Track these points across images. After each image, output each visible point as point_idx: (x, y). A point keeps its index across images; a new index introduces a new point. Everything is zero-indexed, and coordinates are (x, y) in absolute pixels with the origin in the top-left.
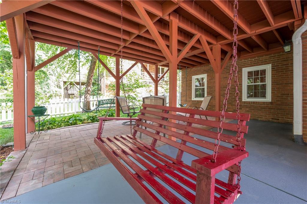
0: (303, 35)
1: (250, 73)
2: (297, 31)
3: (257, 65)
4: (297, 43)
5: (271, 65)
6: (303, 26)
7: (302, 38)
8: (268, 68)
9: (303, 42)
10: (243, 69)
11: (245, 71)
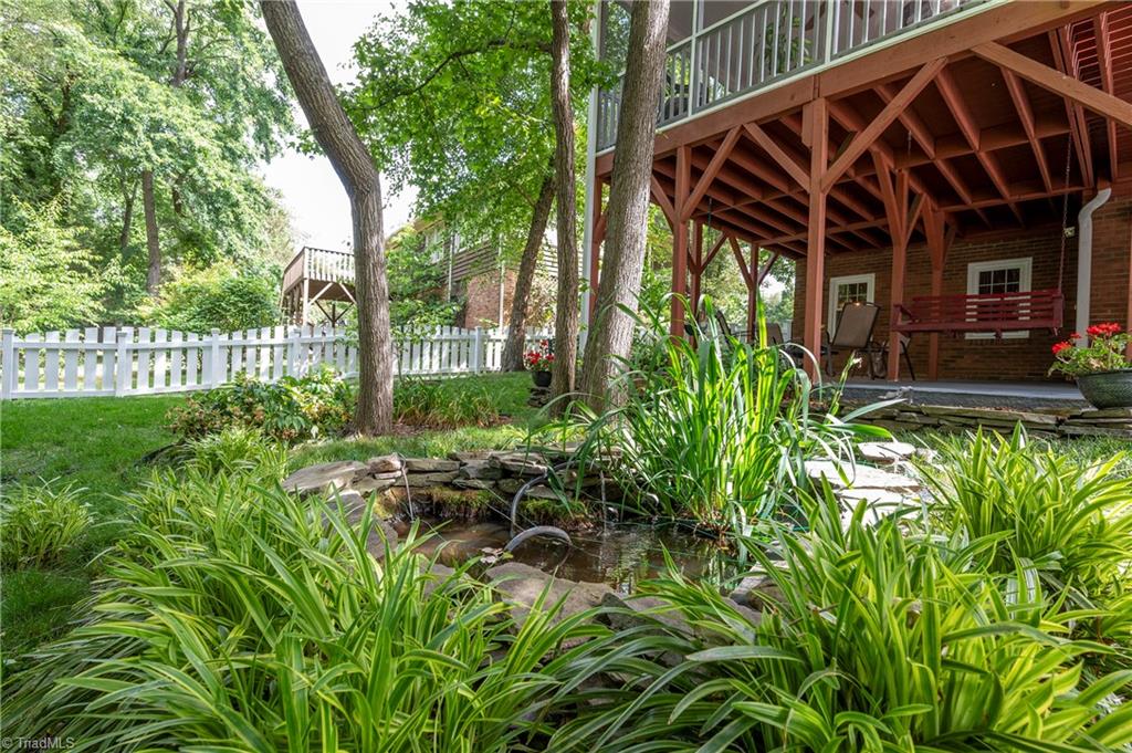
0: (1094, 213)
1: (984, 277)
2: (1084, 208)
3: (1002, 258)
4: (1085, 225)
5: (1031, 259)
6: (1095, 200)
7: (1093, 219)
8: (1025, 265)
9: (1093, 225)
10: (970, 266)
11: (975, 270)
